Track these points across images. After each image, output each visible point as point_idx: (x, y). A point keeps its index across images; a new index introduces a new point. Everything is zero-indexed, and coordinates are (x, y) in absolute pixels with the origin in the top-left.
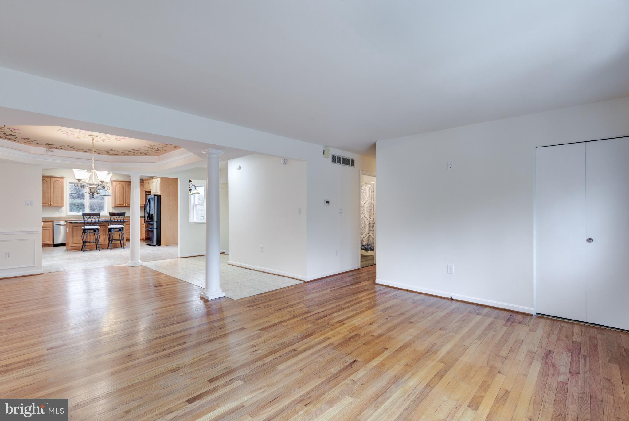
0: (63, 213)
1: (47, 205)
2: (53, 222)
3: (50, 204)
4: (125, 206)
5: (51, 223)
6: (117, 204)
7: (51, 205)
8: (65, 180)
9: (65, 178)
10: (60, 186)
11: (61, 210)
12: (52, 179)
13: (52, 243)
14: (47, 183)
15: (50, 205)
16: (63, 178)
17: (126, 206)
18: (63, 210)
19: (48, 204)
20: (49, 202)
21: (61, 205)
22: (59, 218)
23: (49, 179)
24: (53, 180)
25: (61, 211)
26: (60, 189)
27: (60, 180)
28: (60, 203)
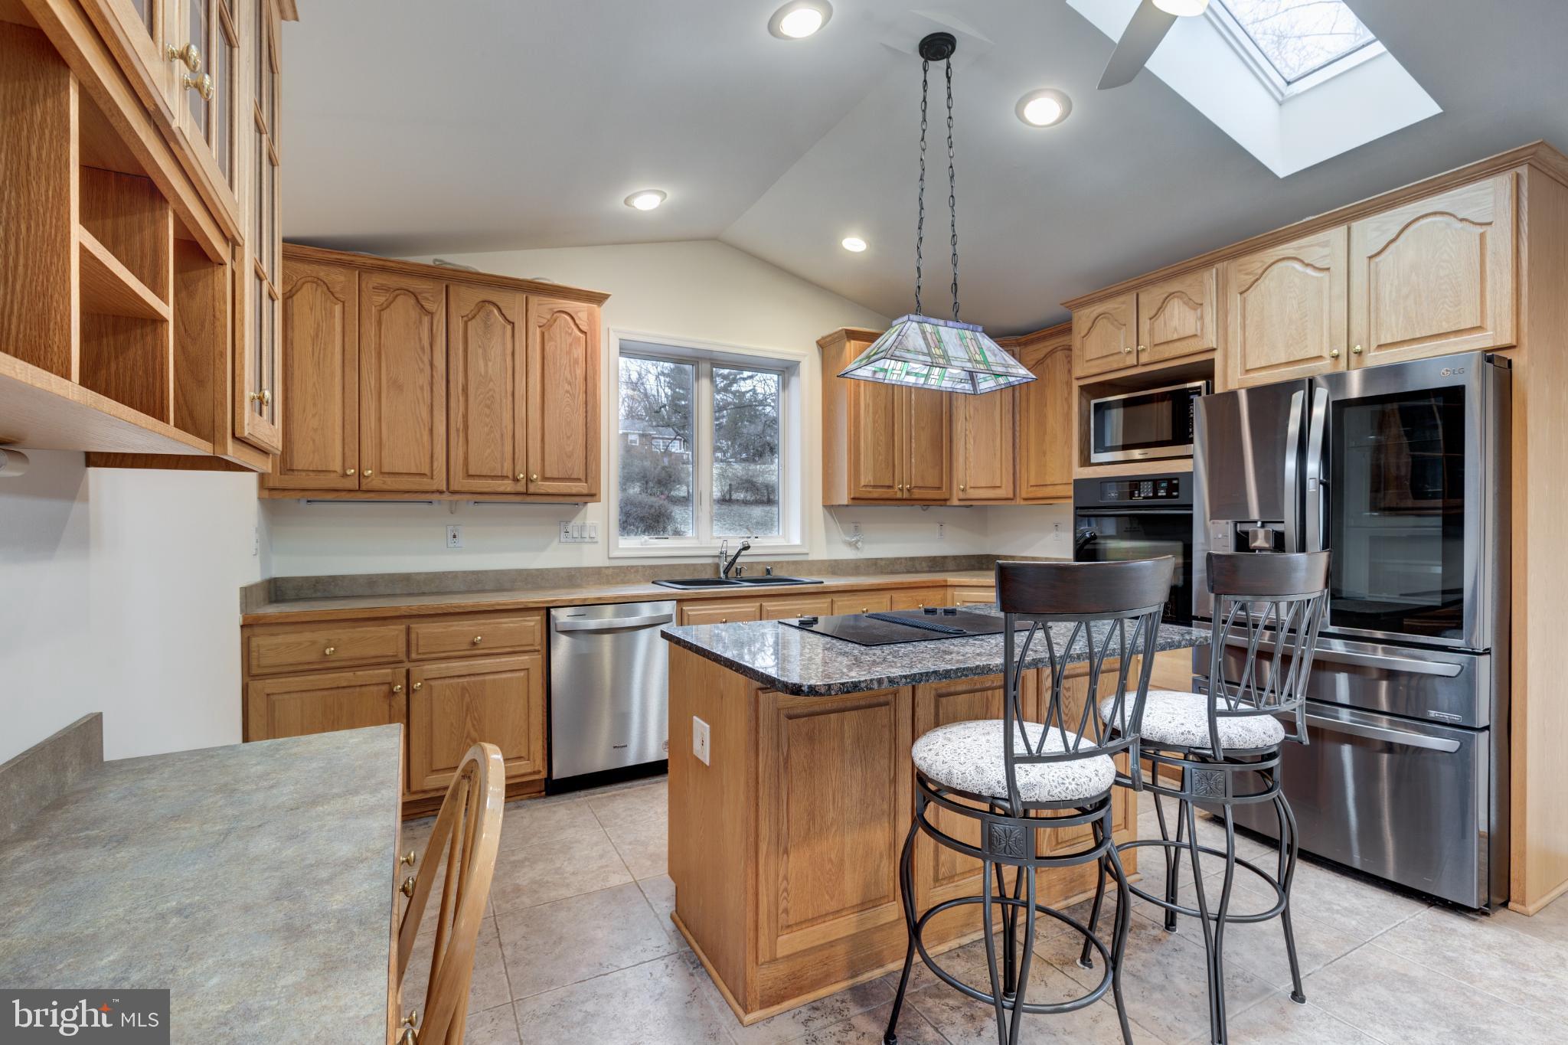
0: (593, 541)
1: (508, 486)
2: (548, 609)
3: (528, 480)
4: (899, 495)
5: (534, 622)
6: (863, 483)
7: (532, 489)
8: (603, 313)
9: (605, 297)
10: (579, 352)
11: (577, 521)
12: (535, 300)
13: (544, 775)
14: (509, 327)
15: (521, 488)
16: (598, 298)
17: (906, 495)
18: (589, 522)
19: (516, 480)
20: (520, 465)
21: (585, 491)
22: (572, 577)
23: (520, 298)
24: (541, 307)
25: (582, 528)
26: (580, 372)
27: (580, 308)
28: (582, 476)
